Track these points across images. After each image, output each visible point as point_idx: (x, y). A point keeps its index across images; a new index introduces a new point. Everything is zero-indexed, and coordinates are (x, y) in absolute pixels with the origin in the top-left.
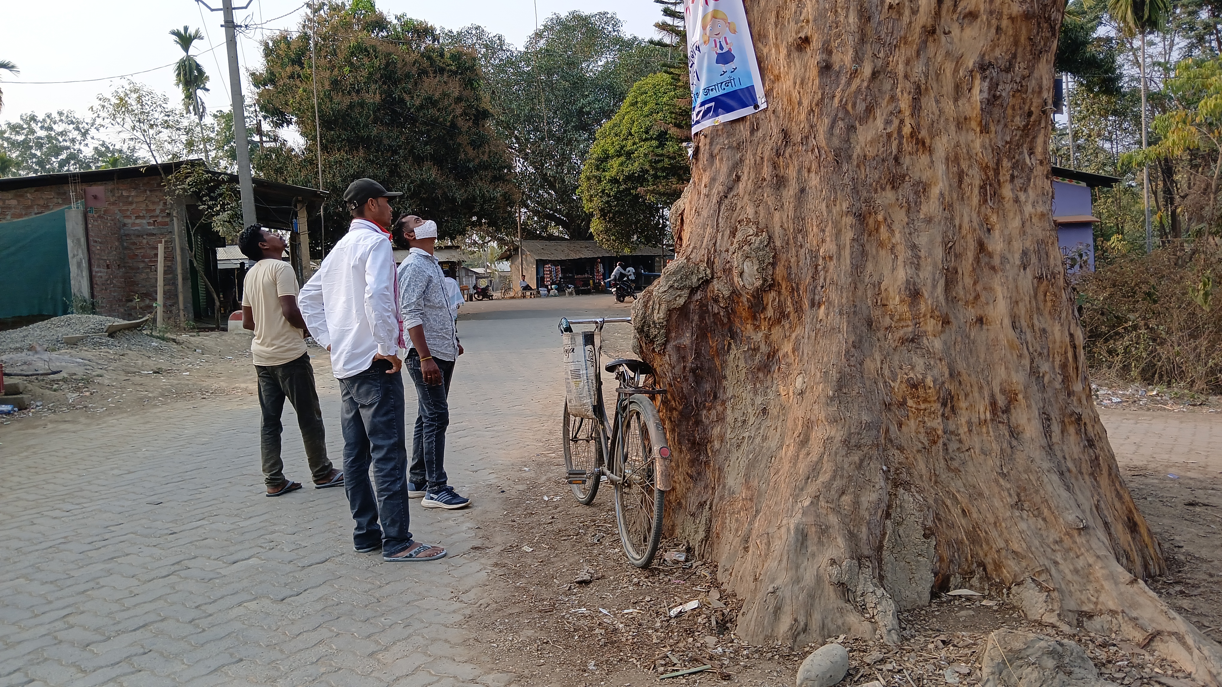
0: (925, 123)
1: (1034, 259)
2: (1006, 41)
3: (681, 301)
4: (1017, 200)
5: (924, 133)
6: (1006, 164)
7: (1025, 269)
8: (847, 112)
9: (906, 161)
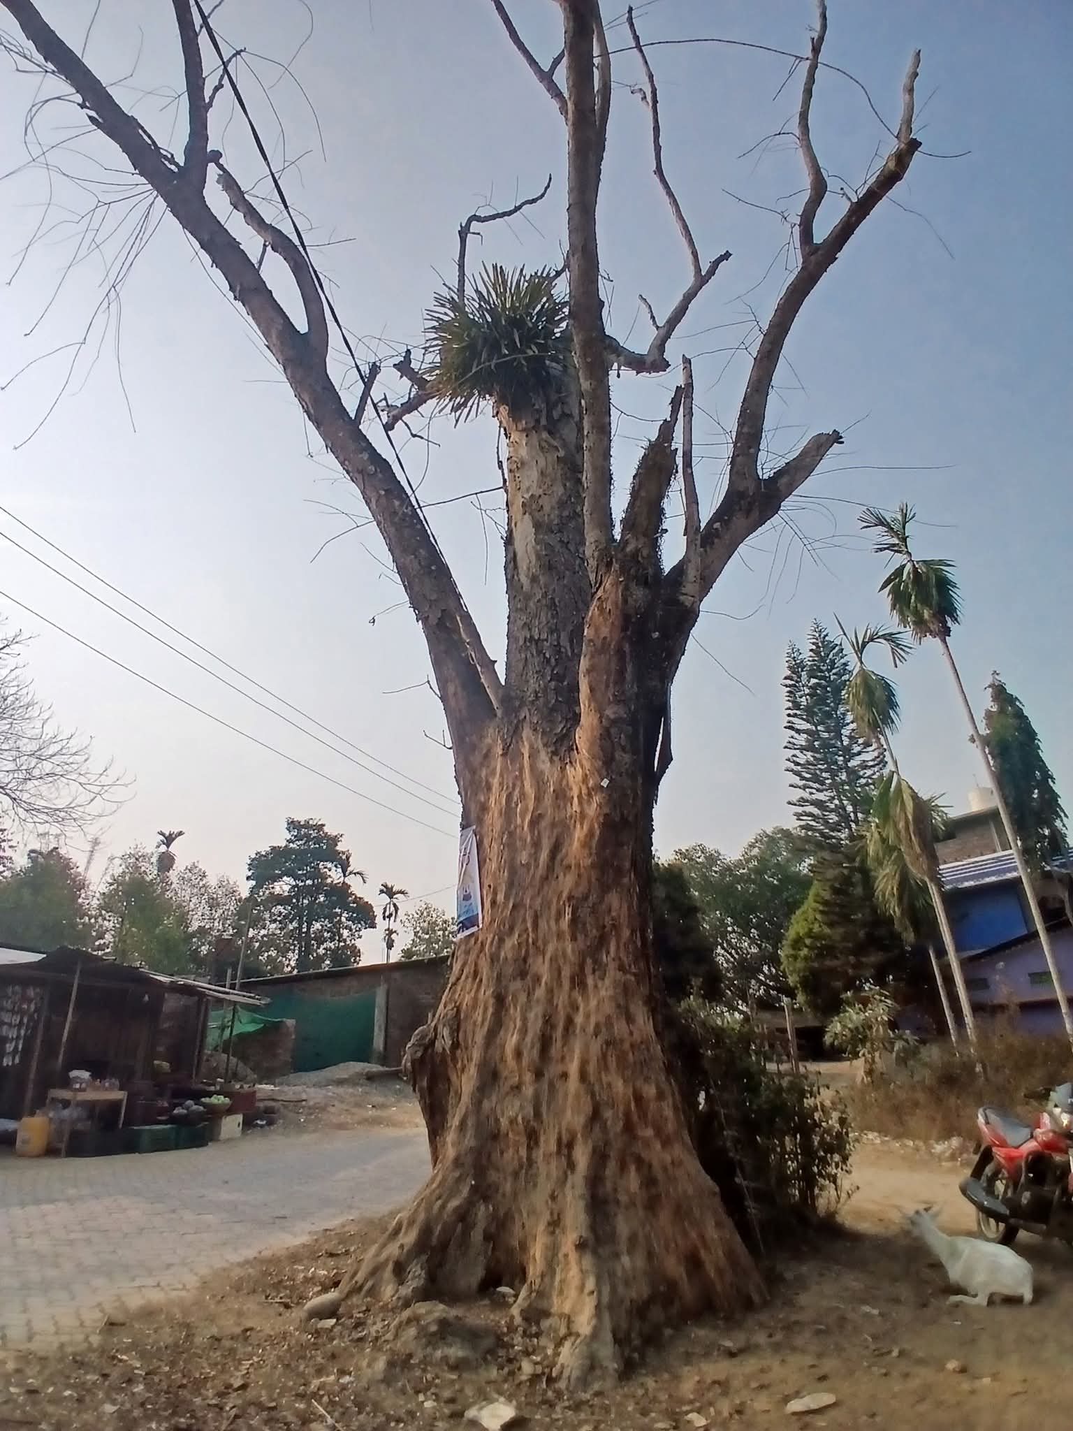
0: (541, 935)
1: (604, 1030)
2: (584, 883)
3: (419, 1054)
4: (596, 986)
5: (540, 943)
6: (589, 961)
7: (596, 1037)
8: (500, 930)
9: (530, 961)
